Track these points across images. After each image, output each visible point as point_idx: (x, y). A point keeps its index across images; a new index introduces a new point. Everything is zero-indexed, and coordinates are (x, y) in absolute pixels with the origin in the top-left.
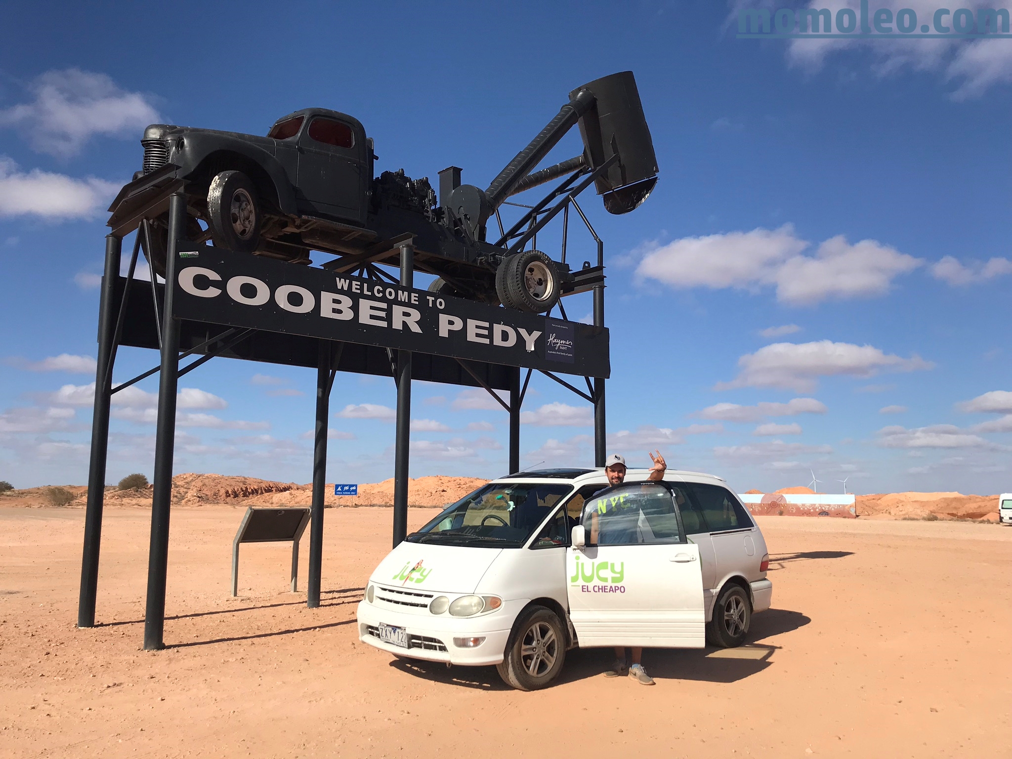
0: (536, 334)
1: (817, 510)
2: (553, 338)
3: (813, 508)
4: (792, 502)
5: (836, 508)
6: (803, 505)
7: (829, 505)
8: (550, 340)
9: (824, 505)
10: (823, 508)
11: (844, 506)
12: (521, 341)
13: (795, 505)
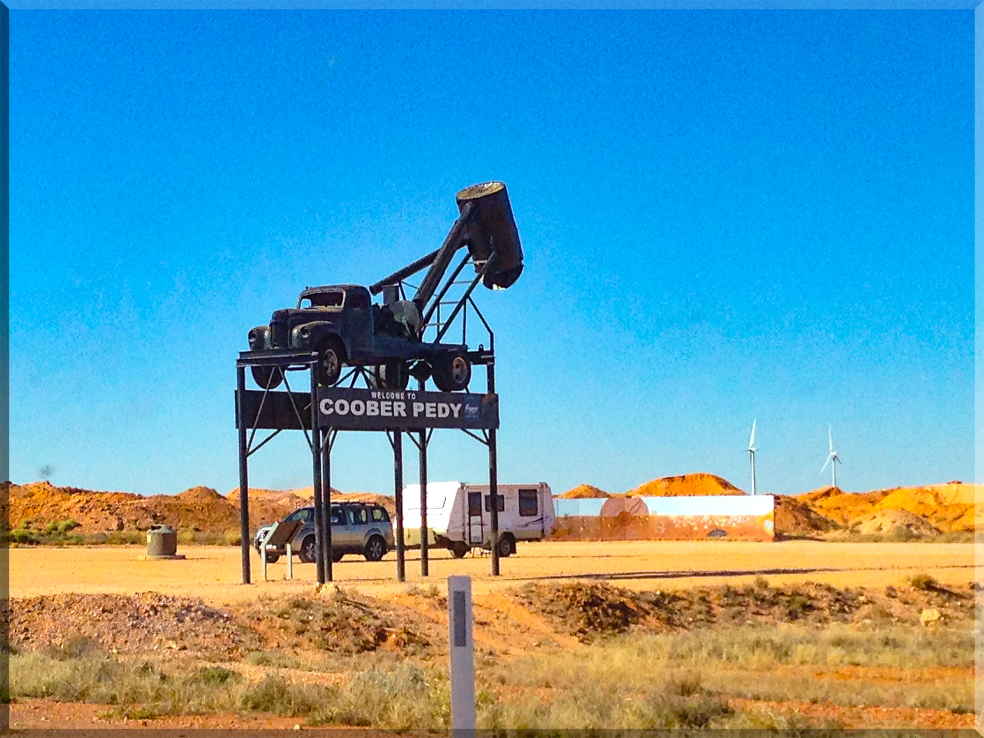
0: (459, 406)
1: (706, 527)
2: (468, 407)
3: (698, 524)
4: (661, 513)
5: (739, 521)
6: (681, 518)
7: (728, 517)
8: (466, 409)
9: (718, 517)
10: (717, 523)
11: (753, 518)
12: (451, 411)
13: (666, 518)
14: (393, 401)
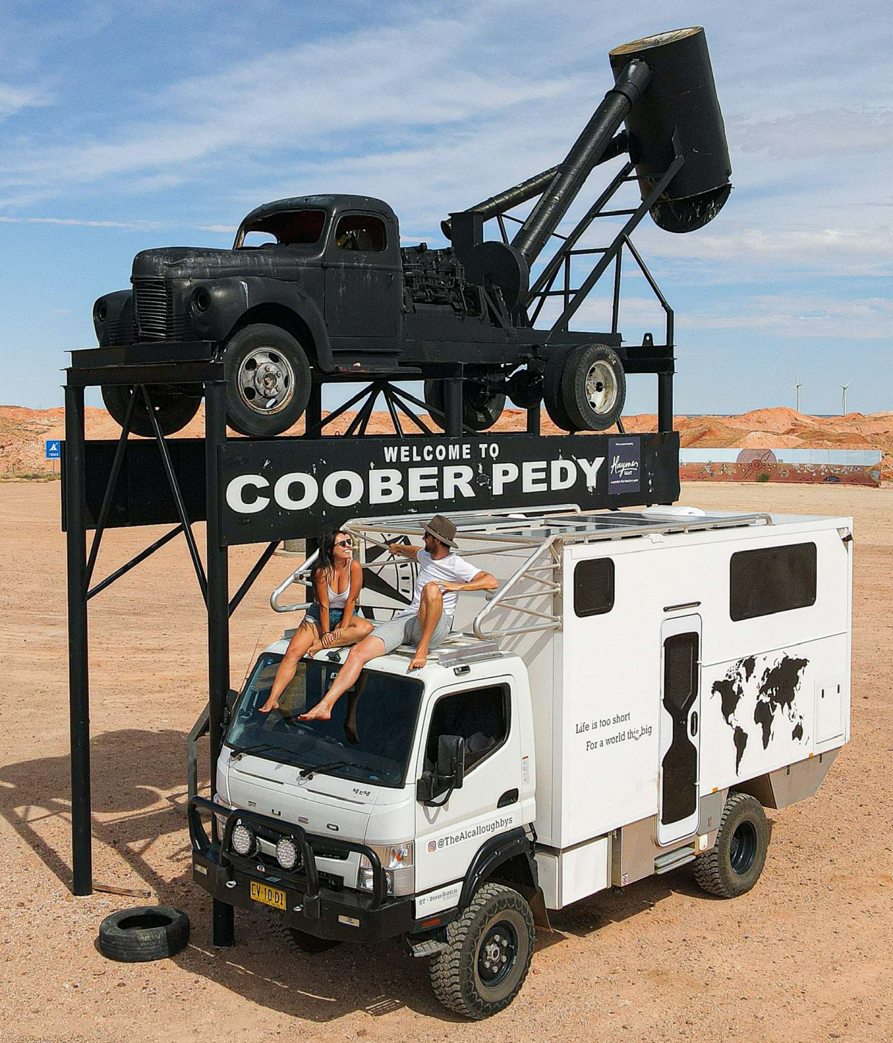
0: (599, 461)
1: (822, 473)
2: (617, 462)
3: (816, 471)
5: (851, 470)
7: (841, 466)
8: (613, 467)
9: (834, 465)
10: (832, 471)
11: (864, 467)
13: (790, 465)
14: (441, 465)
